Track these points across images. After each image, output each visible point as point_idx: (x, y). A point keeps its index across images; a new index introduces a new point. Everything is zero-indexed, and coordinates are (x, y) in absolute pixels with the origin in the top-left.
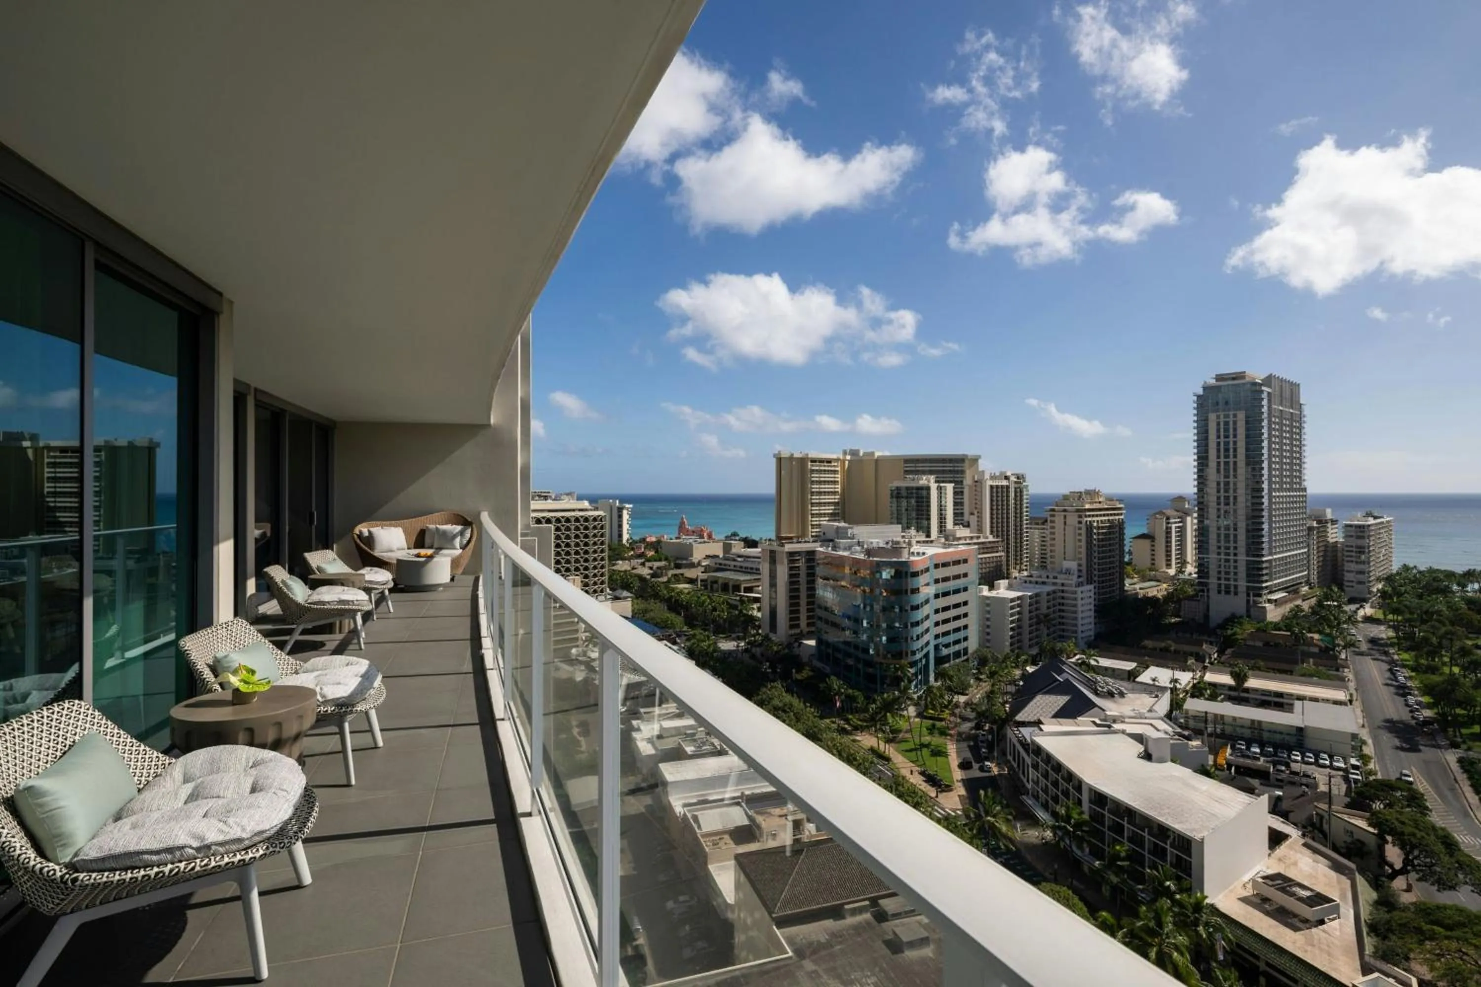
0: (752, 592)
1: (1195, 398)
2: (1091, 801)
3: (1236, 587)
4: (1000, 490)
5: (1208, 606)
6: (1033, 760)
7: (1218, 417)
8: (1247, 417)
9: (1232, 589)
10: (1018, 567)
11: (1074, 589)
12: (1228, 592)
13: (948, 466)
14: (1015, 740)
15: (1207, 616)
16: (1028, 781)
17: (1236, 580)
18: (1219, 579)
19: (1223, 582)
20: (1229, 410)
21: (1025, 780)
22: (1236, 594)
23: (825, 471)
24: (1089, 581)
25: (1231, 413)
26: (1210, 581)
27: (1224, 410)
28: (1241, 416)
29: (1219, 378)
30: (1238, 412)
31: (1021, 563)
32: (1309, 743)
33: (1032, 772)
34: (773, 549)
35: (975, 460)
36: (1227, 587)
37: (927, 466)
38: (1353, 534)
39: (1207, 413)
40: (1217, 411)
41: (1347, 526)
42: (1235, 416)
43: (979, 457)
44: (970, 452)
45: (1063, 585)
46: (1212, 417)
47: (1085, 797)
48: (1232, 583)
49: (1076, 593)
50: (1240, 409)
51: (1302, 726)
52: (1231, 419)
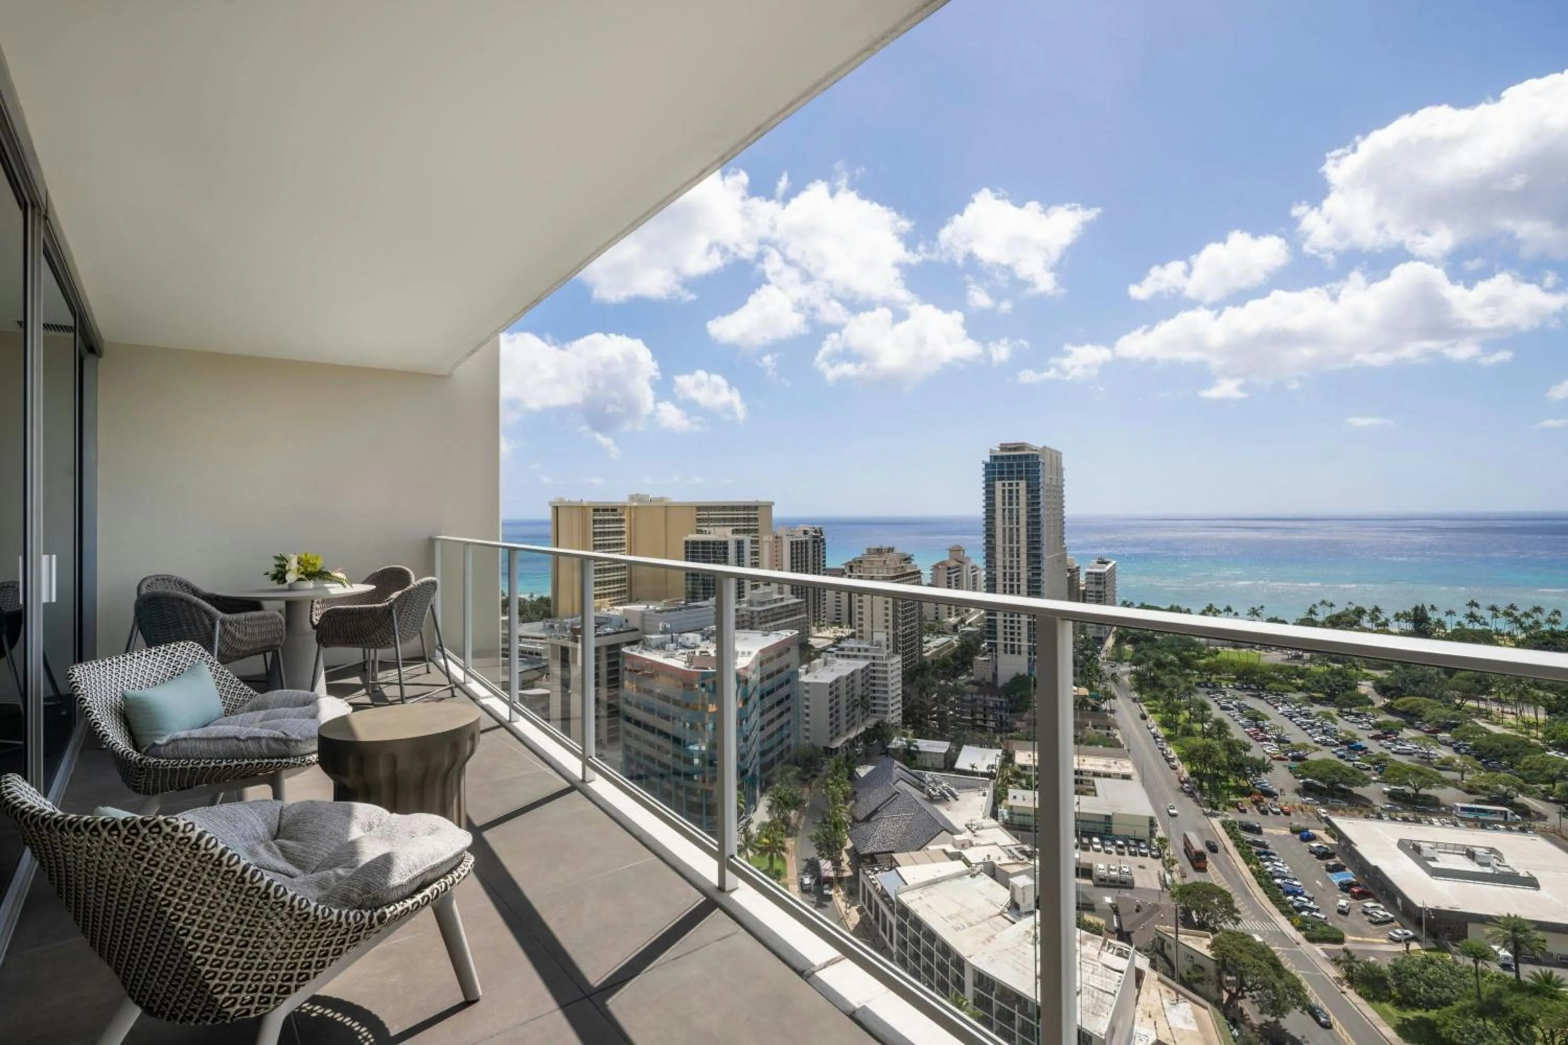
0: (533, 687)
1: (984, 466)
2: (975, 985)
3: (1019, 646)
4: (799, 546)
5: (996, 668)
6: (898, 919)
7: (1004, 485)
8: (1028, 486)
9: (1016, 649)
10: (816, 624)
11: (884, 662)
12: (1013, 652)
13: (742, 514)
14: (869, 887)
15: (995, 676)
16: (891, 940)
17: (1019, 640)
18: (1005, 639)
19: (1008, 642)
20: (1012, 479)
21: (887, 939)
22: (1020, 653)
23: (609, 520)
24: (896, 652)
25: (1014, 482)
26: (998, 641)
27: (1009, 479)
28: (1023, 484)
29: (1004, 447)
30: (1020, 482)
31: (820, 620)
32: (1116, 829)
33: (898, 935)
34: (564, 645)
35: (769, 506)
36: (1013, 646)
37: (721, 514)
38: (1094, 580)
39: (994, 480)
40: (1003, 479)
41: (1089, 573)
42: (1017, 485)
43: (773, 503)
44: (763, 499)
45: (874, 658)
46: (998, 484)
47: (969, 979)
48: (1016, 642)
49: (886, 665)
50: (1022, 479)
51: (1110, 814)
52: (1014, 488)
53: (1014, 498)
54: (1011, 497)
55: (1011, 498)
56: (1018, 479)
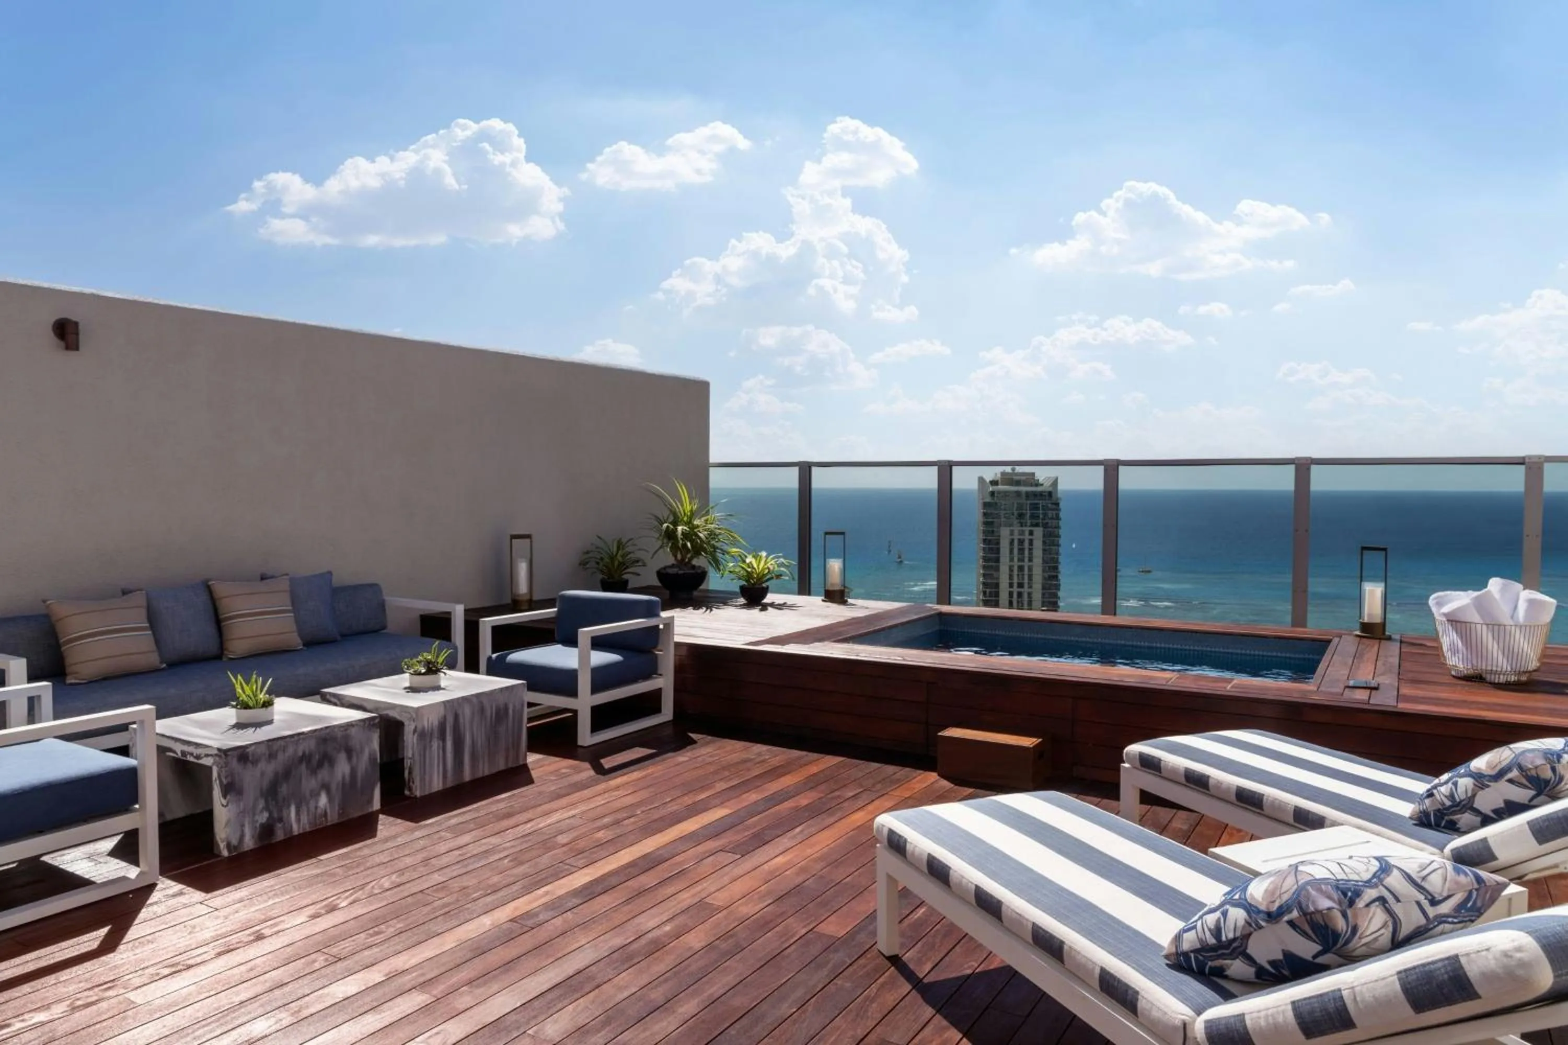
7: (1012, 533)
8: (1044, 536)
20: (1023, 525)
25: (1027, 529)
27: (1019, 525)
28: (1039, 532)
30: (1035, 529)
40: (1011, 525)
42: (1031, 533)
50: (1037, 525)
52: (1027, 537)
53: (1026, 552)
54: (1022, 548)
55: (1021, 551)
56: (1032, 525)
